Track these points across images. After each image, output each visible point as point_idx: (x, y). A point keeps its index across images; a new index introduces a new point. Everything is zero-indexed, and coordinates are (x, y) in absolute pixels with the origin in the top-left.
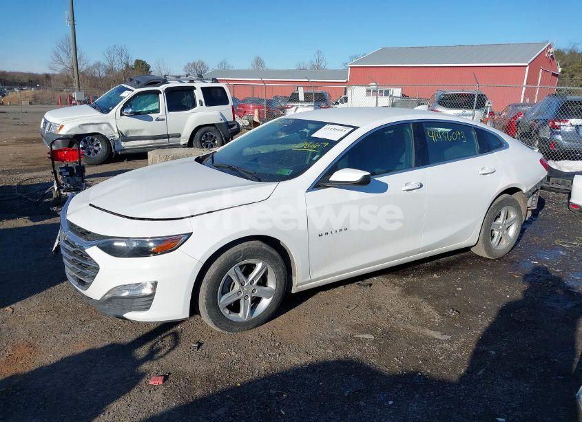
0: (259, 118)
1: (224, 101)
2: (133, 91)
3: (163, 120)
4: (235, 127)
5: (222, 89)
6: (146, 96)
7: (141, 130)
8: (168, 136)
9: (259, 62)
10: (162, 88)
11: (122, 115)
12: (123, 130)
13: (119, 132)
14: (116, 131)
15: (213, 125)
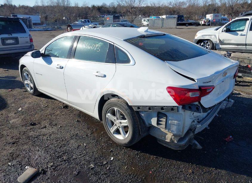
6: (240, 22)
8: (246, 45)
11: (222, 31)
13: (219, 40)
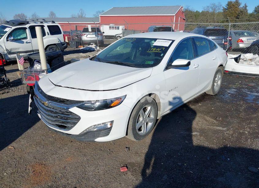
0: (68, 40)
1: (59, 32)
2: (12, 28)
3: (30, 42)
4: (65, 45)
5: (57, 26)
7: (19, 48)
8: (33, 51)
9: (52, 14)
10: (27, 26)
11: (7, 41)
12: (9, 48)
13: (7, 50)
14: (5, 49)
15: (55, 44)
